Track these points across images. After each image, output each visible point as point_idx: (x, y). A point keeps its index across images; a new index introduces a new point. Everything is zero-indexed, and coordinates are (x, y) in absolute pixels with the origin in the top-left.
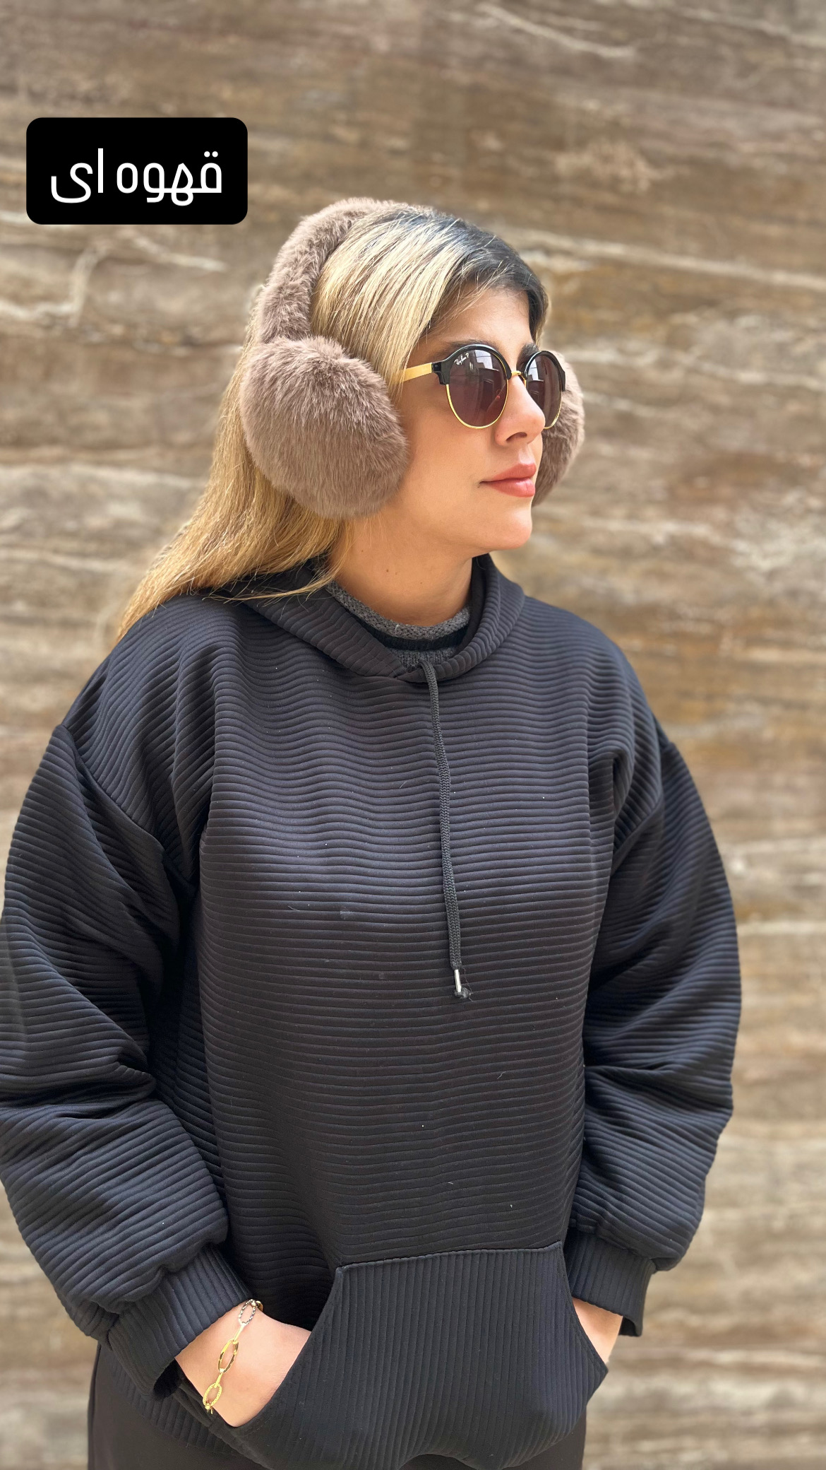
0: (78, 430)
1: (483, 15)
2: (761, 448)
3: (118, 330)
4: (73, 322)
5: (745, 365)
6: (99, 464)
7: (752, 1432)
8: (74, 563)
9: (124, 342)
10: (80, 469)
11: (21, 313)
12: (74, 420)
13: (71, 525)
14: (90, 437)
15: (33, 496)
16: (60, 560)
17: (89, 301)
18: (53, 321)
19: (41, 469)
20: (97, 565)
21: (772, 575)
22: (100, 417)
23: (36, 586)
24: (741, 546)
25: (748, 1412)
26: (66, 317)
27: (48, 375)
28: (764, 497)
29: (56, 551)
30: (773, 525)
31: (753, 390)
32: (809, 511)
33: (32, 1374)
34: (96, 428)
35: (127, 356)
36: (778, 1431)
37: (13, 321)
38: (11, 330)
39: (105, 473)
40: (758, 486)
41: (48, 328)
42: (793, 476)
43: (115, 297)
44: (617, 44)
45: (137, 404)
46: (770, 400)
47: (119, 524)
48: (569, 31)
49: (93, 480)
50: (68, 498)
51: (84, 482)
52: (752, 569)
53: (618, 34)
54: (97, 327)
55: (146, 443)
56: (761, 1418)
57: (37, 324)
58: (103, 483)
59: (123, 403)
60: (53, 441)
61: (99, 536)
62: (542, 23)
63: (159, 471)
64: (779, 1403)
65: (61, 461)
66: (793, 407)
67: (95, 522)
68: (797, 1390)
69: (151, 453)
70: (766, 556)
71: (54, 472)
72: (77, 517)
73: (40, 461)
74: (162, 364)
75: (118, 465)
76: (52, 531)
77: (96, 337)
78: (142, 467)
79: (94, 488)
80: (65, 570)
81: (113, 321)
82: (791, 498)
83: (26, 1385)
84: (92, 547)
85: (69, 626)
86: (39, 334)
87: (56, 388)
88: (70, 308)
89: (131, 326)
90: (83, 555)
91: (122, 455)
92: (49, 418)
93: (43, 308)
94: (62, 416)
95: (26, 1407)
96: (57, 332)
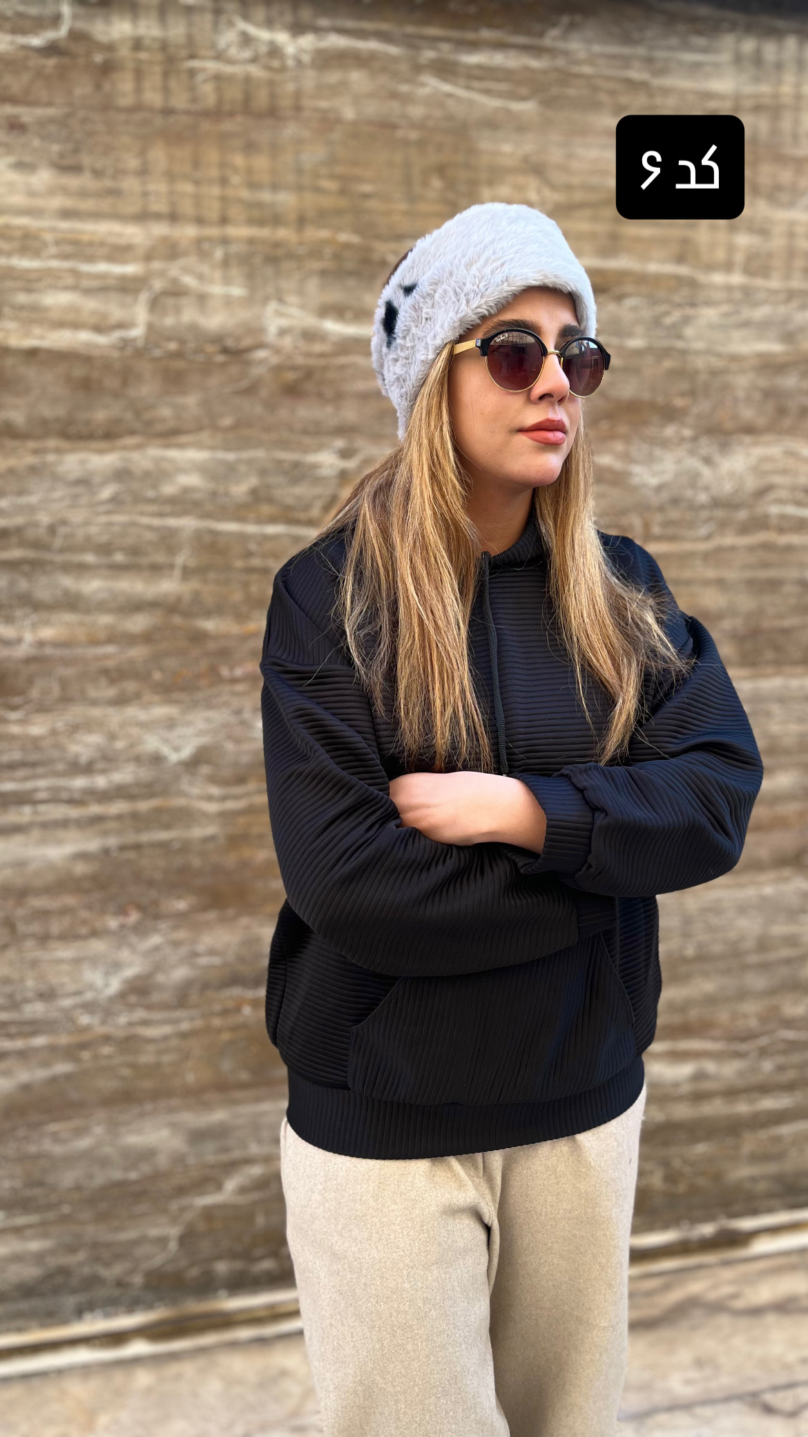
0: (150, 423)
1: (423, 85)
2: (646, 396)
3: (173, 346)
4: (140, 343)
5: (630, 335)
6: (167, 446)
7: (680, 1098)
8: (156, 522)
9: (179, 355)
10: (154, 452)
11: (102, 340)
12: (147, 416)
13: (151, 493)
14: (159, 427)
15: (121, 474)
16: (145, 520)
17: (150, 327)
18: (125, 343)
19: (126, 454)
20: (172, 522)
21: (659, 489)
22: (166, 412)
23: (130, 541)
24: (637, 469)
25: (676, 1085)
26: (134, 340)
27: (125, 383)
28: (651, 431)
29: (142, 514)
30: (658, 452)
31: (638, 353)
32: (682, 440)
33: (175, 1102)
34: (163, 420)
35: (180, 364)
36: (698, 1097)
37: (97, 346)
38: (96, 353)
39: (173, 454)
40: (645, 423)
41: (122, 349)
42: (670, 414)
43: (169, 321)
44: (523, 99)
45: (191, 401)
46: (650, 359)
47: (186, 490)
48: (487, 92)
49: (164, 459)
50: (147, 475)
51: (158, 461)
52: (644, 485)
53: (524, 91)
54: (157, 346)
55: (200, 428)
56: (686, 1089)
57: (114, 347)
58: (172, 461)
59: (181, 400)
60: (132, 433)
61: (172, 501)
62: (468, 88)
63: (212, 448)
64: (699, 1076)
65: (139, 447)
66: (668, 364)
67: (168, 489)
68: (710, 1066)
69: (205, 436)
70: (654, 475)
71: (136, 456)
72: (155, 486)
73: (125, 448)
74: (207, 368)
75: (182, 446)
76: (138, 499)
77: (157, 353)
78: (199, 446)
79: (166, 466)
80: (150, 528)
81: (169, 339)
82: (670, 431)
83: (172, 1110)
84: (167, 508)
85: (156, 570)
86: (115, 354)
87: (132, 392)
88: (137, 332)
89: (182, 342)
90: (161, 515)
91: (184, 439)
92: (129, 416)
93: (117, 335)
94: (138, 414)
95: (173, 1126)
96: (129, 351)
